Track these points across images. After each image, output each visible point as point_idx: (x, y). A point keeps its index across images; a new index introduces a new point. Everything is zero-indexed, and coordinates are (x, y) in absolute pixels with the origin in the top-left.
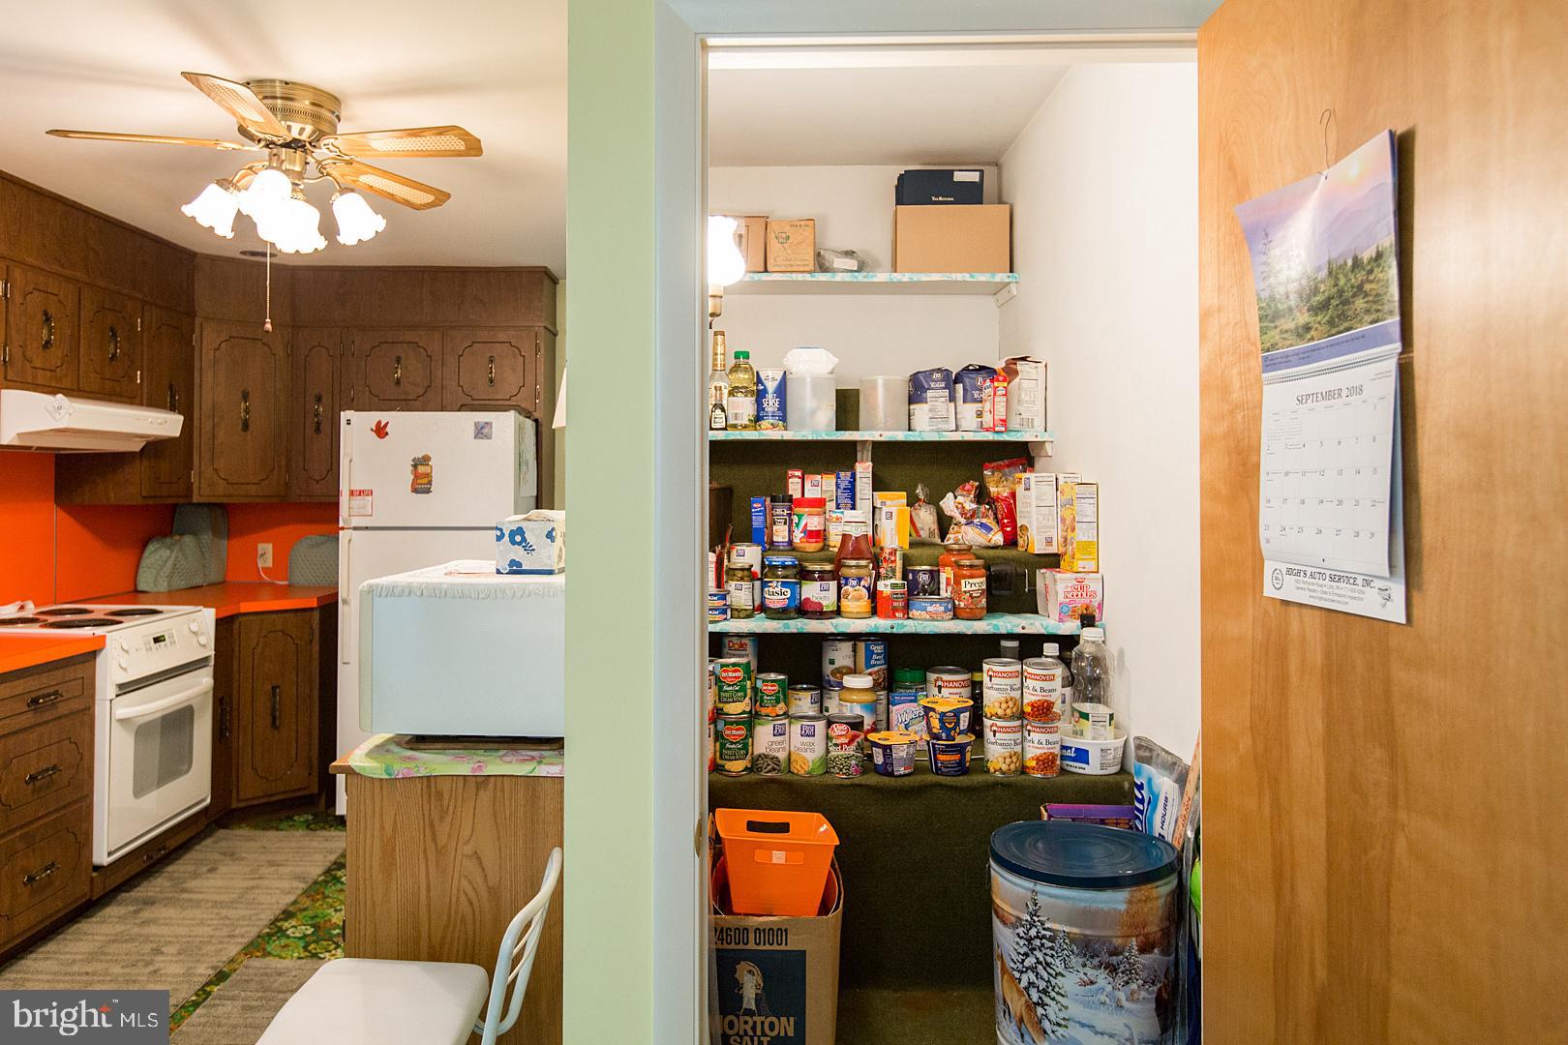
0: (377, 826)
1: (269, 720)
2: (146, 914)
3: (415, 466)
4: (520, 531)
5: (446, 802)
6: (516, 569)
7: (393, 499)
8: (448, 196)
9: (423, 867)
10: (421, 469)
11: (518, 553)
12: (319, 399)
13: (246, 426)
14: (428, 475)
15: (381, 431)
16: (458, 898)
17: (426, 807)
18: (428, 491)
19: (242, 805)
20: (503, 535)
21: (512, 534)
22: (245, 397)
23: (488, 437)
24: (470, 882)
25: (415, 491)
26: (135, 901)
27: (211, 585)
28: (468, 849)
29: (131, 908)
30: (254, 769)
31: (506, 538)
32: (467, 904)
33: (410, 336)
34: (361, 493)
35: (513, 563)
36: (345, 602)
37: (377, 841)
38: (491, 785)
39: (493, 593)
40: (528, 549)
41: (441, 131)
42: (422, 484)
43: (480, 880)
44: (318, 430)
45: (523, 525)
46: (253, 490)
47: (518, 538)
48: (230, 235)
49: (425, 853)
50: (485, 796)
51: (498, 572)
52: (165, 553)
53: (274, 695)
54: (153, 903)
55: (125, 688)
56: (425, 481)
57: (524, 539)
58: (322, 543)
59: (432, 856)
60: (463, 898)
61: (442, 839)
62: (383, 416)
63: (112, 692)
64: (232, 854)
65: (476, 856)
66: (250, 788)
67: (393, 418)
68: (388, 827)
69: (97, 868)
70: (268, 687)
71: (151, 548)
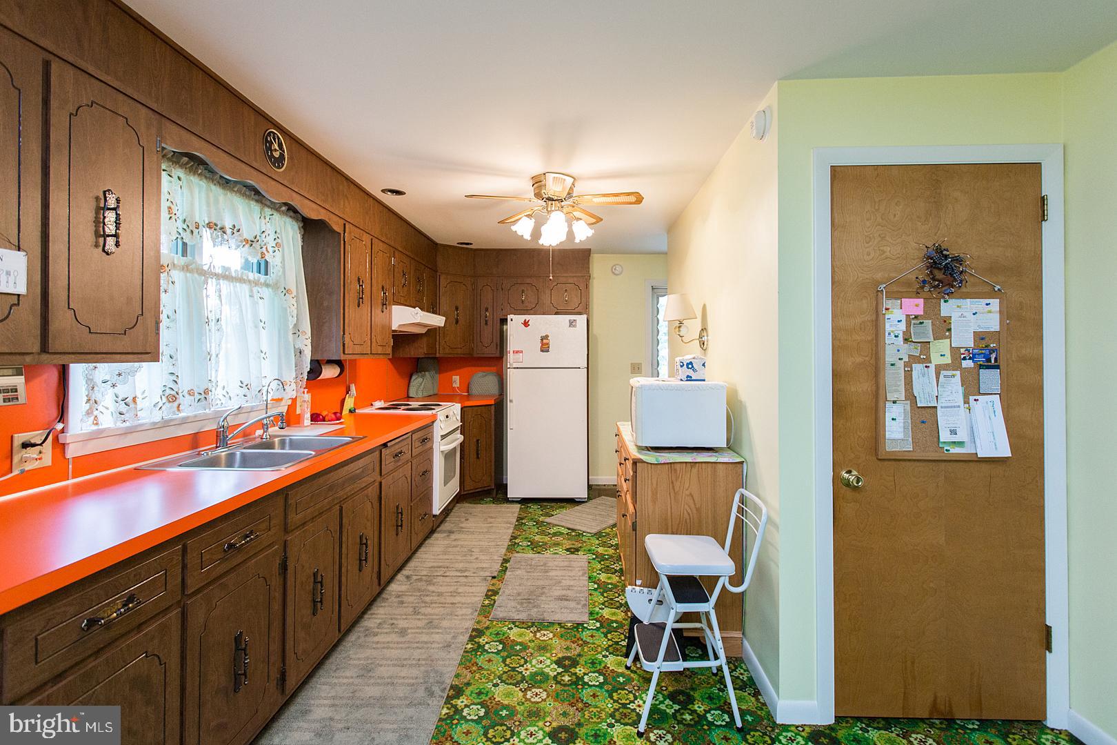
0: (650, 484)
1: (475, 456)
2: (453, 537)
3: (542, 340)
4: (691, 363)
5: (678, 472)
6: (689, 378)
7: (532, 355)
8: (602, 220)
9: (669, 499)
10: (544, 341)
11: (690, 372)
12: (487, 310)
13: (457, 322)
14: (548, 344)
15: (526, 324)
16: (683, 513)
17: (670, 475)
18: (548, 351)
19: (465, 493)
20: (683, 365)
21: (688, 364)
22: (457, 309)
23: (575, 326)
24: (689, 506)
25: (542, 351)
26: (445, 532)
27: (434, 395)
28: (688, 492)
29: (446, 535)
30: (470, 477)
31: (685, 366)
32: (687, 515)
33: (528, 281)
34: (517, 352)
35: (688, 376)
36: (511, 401)
37: (650, 489)
38: (697, 467)
39: (677, 389)
40: (695, 371)
41: (629, 194)
42: (545, 348)
43: (693, 506)
44: (486, 324)
45: (692, 361)
46: (459, 351)
47: (690, 366)
48: (529, 238)
49: (670, 494)
50: (695, 470)
51: (681, 380)
52: (420, 380)
53: (478, 443)
54: (453, 533)
55: (443, 437)
56: (546, 346)
57: (693, 367)
58: (486, 375)
59: (672, 494)
60: (685, 512)
61: (677, 489)
62: (527, 317)
63: (440, 438)
64: (471, 514)
65: (691, 495)
66: (469, 486)
67: (532, 318)
68: (655, 485)
69: (434, 516)
70: (475, 440)
71: (414, 377)
